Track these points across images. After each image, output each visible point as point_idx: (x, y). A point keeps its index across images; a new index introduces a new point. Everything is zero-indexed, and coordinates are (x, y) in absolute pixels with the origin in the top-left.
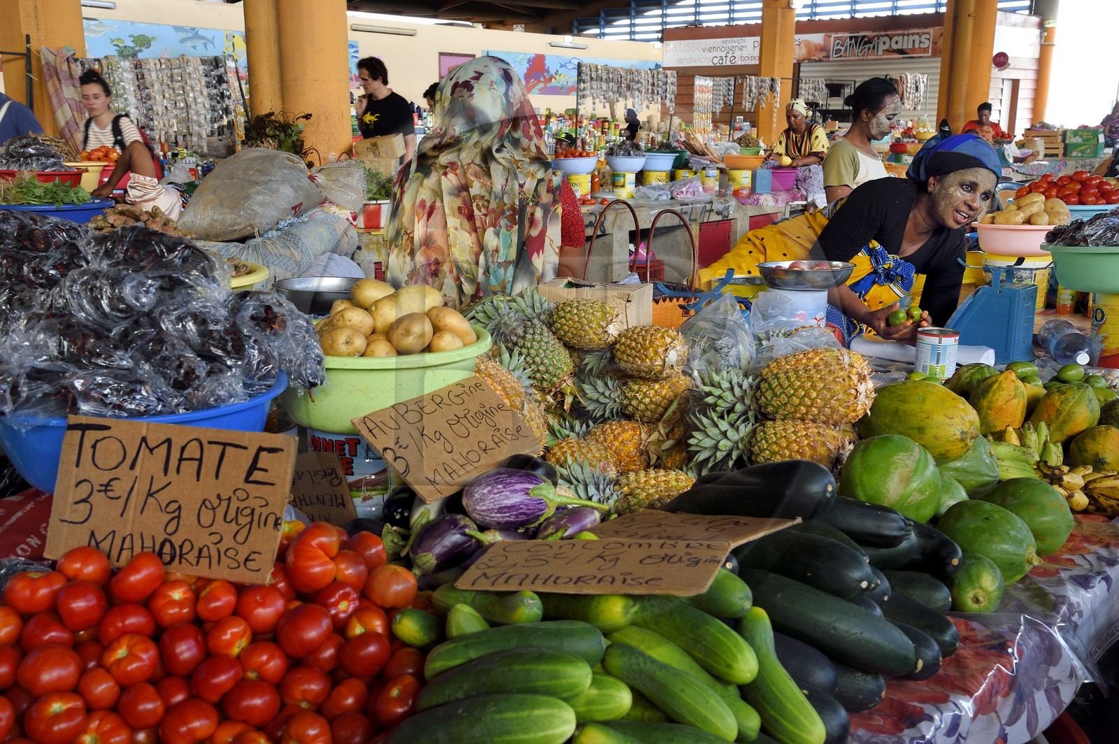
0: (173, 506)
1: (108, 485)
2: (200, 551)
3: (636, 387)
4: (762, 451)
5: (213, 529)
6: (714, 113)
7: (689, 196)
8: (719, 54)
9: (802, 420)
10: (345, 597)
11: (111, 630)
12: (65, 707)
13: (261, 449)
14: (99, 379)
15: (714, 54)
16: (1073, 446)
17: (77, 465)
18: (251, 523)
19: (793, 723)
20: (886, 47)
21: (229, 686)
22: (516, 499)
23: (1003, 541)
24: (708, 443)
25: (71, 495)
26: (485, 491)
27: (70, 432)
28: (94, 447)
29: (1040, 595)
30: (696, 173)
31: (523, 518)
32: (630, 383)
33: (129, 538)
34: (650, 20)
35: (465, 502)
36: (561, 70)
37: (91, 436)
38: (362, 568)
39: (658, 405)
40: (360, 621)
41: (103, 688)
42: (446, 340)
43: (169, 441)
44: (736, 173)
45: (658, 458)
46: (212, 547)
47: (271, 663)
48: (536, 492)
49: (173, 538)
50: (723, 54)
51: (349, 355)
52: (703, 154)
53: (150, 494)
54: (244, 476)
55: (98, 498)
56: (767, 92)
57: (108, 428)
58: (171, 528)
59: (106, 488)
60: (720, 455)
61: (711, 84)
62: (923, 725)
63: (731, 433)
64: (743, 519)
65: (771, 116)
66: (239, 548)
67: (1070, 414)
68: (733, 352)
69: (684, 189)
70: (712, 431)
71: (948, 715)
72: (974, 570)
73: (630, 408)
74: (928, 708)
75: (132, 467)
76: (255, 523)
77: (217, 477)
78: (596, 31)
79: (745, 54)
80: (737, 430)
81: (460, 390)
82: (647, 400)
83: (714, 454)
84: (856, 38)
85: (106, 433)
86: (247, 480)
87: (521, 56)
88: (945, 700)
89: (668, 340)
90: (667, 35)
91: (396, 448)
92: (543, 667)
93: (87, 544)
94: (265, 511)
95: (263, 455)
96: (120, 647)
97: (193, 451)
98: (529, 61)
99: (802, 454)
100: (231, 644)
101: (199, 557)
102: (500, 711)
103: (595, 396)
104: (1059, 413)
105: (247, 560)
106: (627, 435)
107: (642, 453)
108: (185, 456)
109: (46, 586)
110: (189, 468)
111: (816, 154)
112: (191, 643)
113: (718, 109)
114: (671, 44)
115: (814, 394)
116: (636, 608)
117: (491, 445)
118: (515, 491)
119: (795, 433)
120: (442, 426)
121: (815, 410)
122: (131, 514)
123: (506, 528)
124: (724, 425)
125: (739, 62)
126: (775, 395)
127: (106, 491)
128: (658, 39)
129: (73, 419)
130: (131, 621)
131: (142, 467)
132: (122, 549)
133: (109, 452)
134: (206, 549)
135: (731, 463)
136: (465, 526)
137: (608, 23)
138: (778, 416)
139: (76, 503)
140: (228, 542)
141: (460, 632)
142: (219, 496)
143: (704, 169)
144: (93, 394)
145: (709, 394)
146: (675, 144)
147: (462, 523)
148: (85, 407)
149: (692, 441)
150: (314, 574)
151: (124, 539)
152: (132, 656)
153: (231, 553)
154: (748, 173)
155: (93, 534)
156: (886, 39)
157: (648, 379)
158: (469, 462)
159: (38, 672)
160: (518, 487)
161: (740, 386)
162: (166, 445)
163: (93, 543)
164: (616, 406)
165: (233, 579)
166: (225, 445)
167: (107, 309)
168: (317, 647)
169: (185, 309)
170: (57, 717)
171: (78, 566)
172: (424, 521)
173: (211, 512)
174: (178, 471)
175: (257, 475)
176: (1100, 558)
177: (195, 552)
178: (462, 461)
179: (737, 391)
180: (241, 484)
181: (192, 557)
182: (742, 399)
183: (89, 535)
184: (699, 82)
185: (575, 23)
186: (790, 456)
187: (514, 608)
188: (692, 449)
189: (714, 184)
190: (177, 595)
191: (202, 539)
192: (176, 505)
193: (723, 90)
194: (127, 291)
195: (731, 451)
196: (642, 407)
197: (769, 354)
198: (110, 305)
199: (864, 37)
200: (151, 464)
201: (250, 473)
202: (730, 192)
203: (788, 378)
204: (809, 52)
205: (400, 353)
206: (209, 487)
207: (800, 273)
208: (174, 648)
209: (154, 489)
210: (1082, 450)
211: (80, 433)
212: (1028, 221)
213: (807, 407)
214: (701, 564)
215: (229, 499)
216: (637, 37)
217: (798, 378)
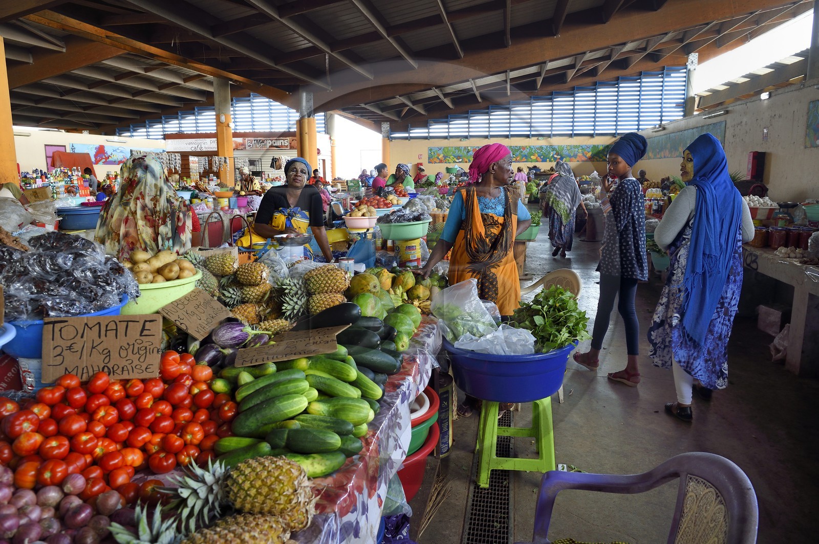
0: (106, 351)
1: (71, 346)
2: (123, 368)
3: (248, 289)
4: (313, 307)
5: (127, 358)
6: (200, 173)
7: (201, 210)
8: (194, 146)
9: (326, 292)
10: (188, 379)
11: (93, 405)
12: (88, 437)
13: (146, 321)
14: (58, 301)
15: (191, 146)
16: (409, 293)
17: (53, 340)
18: (146, 353)
19: (372, 390)
20: (270, 144)
21: (153, 419)
22: (237, 334)
23: (406, 325)
24: (289, 307)
25: (51, 353)
26: (224, 332)
27: (46, 326)
28: (60, 330)
29: (417, 342)
30: (202, 200)
31: (241, 341)
32: (245, 288)
33: (85, 369)
34: (157, 130)
35: (214, 338)
36: (114, 153)
37: (58, 326)
38: (189, 367)
39: (259, 296)
40: (196, 387)
41: (99, 429)
42: (186, 273)
43: (99, 323)
44: (221, 200)
45: (265, 317)
46: (128, 366)
47: (166, 408)
48: (245, 330)
49: (108, 365)
50: (196, 146)
51: (146, 283)
52: (205, 191)
53: (93, 348)
54: (139, 334)
55: (66, 353)
56: (223, 163)
57: (66, 321)
58: (106, 361)
59: (70, 348)
60: (295, 311)
61: (197, 159)
62: (402, 387)
63: (299, 302)
64: (330, 328)
65: (226, 174)
66: (142, 364)
67: (407, 282)
68: (282, 271)
69: (198, 208)
70: (291, 303)
71: (407, 383)
72: (400, 336)
73: (246, 299)
74: (401, 382)
75: (82, 337)
76: (148, 353)
77: (126, 336)
78: (129, 134)
79: (206, 146)
80: (301, 300)
81: (194, 294)
82: (254, 294)
83: (293, 311)
84: (257, 140)
85: (66, 324)
86: (141, 335)
87: (91, 146)
88: (405, 379)
89: (262, 268)
90: (166, 137)
91: (179, 319)
92: (291, 385)
93: (64, 374)
94: (152, 347)
95: (147, 323)
96: (101, 411)
97: (113, 326)
98: (96, 148)
99: (329, 305)
100: (148, 403)
101: (123, 371)
102: (281, 402)
103: (230, 295)
104: (403, 282)
105: (146, 368)
106: (250, 309)
107: (257, 316)
108: (108, 329)
109: (58, 392)
110: (111, 334)
111: (255, 191)
112: (130, 405)
113: (202, 171)
114: (170, 141)
115: (330, 282)
116: (310, 362)
117: (214, 315)
118: (237, 330)
119: (325, 297)
120: (192, 309)
121: (331, 288)
122: (85, 357)
123: (232, 346)
124: (295, 299)
125: (204, 150)
126: (314, 284)
127: (70, 349)
128: (162, 139)
129: (47, 320)
130: (101, 401)
131: (87, 336)
132: (83, 373)
133: (68, 332)
134: (125, 367)
135: (300, 314)
136: (217, 348)
137: (135, 131)
138: (316, 293)
139: (55, 357)
140: (136, 362)
141: (245, 382)
142: (128, 344)
143: (206, 198)
144: (56, 307)
145: (287, 289)
146: (190, 187)
147: (215, 347)
148: (52, 314)
149: (283, 308)
150: (174, 371)
151: (83, 369)
152: (107, 414)
153: (137, 367)
154: (227, 200)
155: (66, 369)
156: (270, 141)
157: (254, 285)
158: (208, 323)
159: (71, 425)
160: (237, 329)
161: (298, 284)
162: (98, 325)
163: (67, 373)
164: (239, 298)
165: (140, 378)
166: (128, 321)
167: (49, 270)
168: (183, 399)
169: (84, 267)
170: (86, 442)
171: (69, 381)
172: (195, 349)
173: (126, 351)
174: (106, 336)
175: (145, 333)
176: (429, 328)
177: (121, 369)
178: (206, 323)
179: (297, 285)
180: (138, 337)
181: (119, 371)
182: (300, 289)
183: (64, 369)
184: (191, 158)
185: (117, 130)
186: (325, 307)
187: (266, 369)
188: (284, 311)
189: (211, 205)
190: (117, 388)
191: (123, 363)
192: (107, 351)
193: (203, 162)
194: (60, 261)
195: (300, 309)
196: (252, 297)
197: (296, 271)
198: (50, 268)
199: (260, 140)
200: (92, 334)
201: (142, 332)
202: (219, 208)
203: (318, 277)
204: (237, 146)
205: (168, 280)
206: (122, 341)
207: (292, 239)
208: (123, 408)
209: (95, 345)
210: (413, 294)
211: (52, 325)
212: (363, 215)
213: (327, 287)
214: (329, 343)
215: (134, 344)
216: (150, 137)
217: (322, 276)
